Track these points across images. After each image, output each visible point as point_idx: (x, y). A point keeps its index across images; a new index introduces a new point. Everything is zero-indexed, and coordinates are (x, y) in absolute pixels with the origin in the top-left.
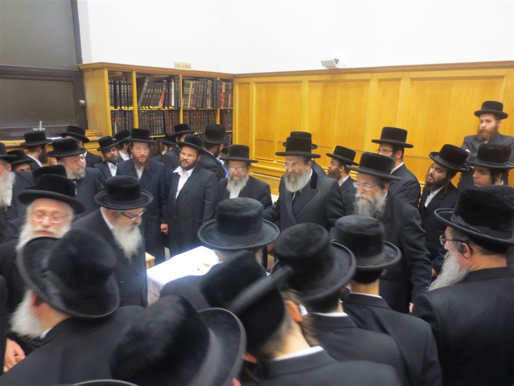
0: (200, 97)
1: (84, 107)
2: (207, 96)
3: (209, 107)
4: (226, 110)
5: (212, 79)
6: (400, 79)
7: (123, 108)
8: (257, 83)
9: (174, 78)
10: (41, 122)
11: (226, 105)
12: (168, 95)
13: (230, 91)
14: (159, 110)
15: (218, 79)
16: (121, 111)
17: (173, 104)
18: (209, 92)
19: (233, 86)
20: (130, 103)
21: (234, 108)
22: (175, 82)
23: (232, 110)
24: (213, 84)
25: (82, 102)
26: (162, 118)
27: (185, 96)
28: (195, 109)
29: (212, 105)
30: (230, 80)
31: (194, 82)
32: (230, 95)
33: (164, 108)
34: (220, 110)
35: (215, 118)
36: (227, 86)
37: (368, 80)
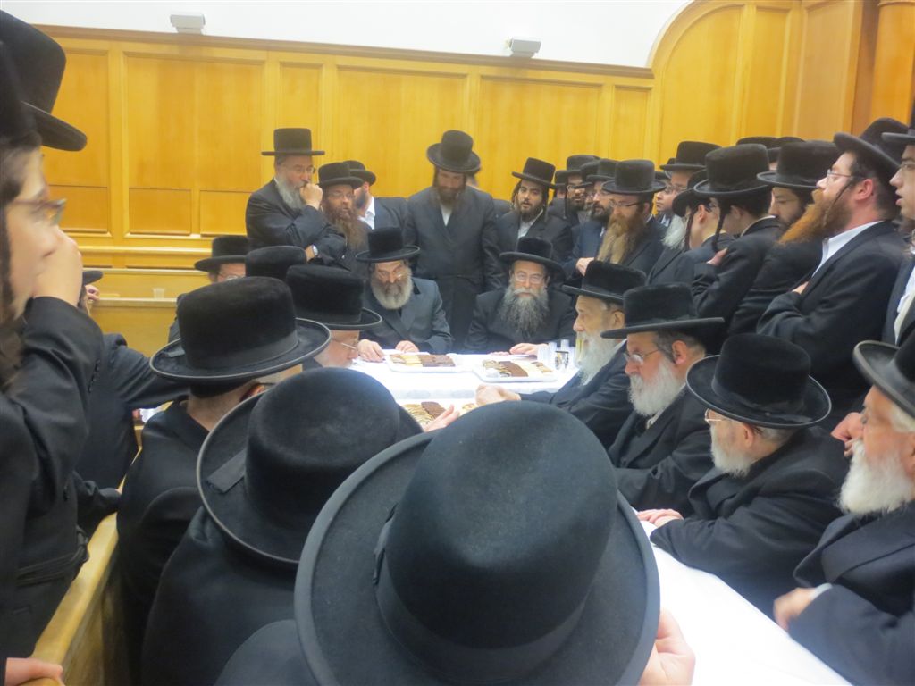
37: (261, 63)
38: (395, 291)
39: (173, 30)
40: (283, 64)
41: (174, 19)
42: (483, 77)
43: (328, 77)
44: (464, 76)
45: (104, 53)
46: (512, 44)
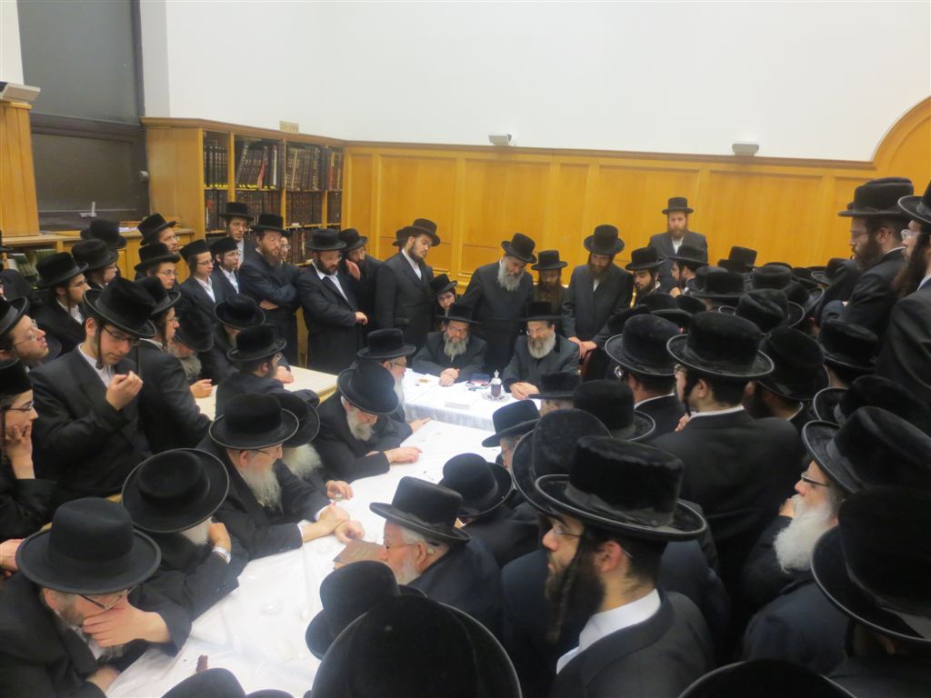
0: (306, 173)
1: (146, 182)
2: (314, 171)
3: (316, 189)
4: (334, 193)
5: (320, 148)
6: (586, 166)
7: (216, 186)
8: (382, 156)
9: (276, 144)
10: (94, 204)
11: (334, 186)
12: (269, 167)
13: (340, 164)
14: (258, 190)
15: (327, 147)
16: (214, 190)
17: (275, 183)
18: (315, 166)
19: (343, 157)
20: (224, 180)
21: (343, 190)
22: (278, 150)
23: (340, 193)
24: (320, 154)
25: (144, 173)
26: (261, 202)
27: (289, 170)
28: (299, 189)
29: (319, 186)
30: (340, 148)
31: (300, 150)
32: (339, 170)
33: (263, 187)
34: (329, 193)
35: (321, 203)
36: (337, 157)
37: (549, 164)
38: (538, 345)
39: (492, 144)
40: (563, 165)
41: (492, 138)
42: (713, 172)
43: (593, 174)
44: (696, 171)
45: (454, 160)
46: (735, 147)
